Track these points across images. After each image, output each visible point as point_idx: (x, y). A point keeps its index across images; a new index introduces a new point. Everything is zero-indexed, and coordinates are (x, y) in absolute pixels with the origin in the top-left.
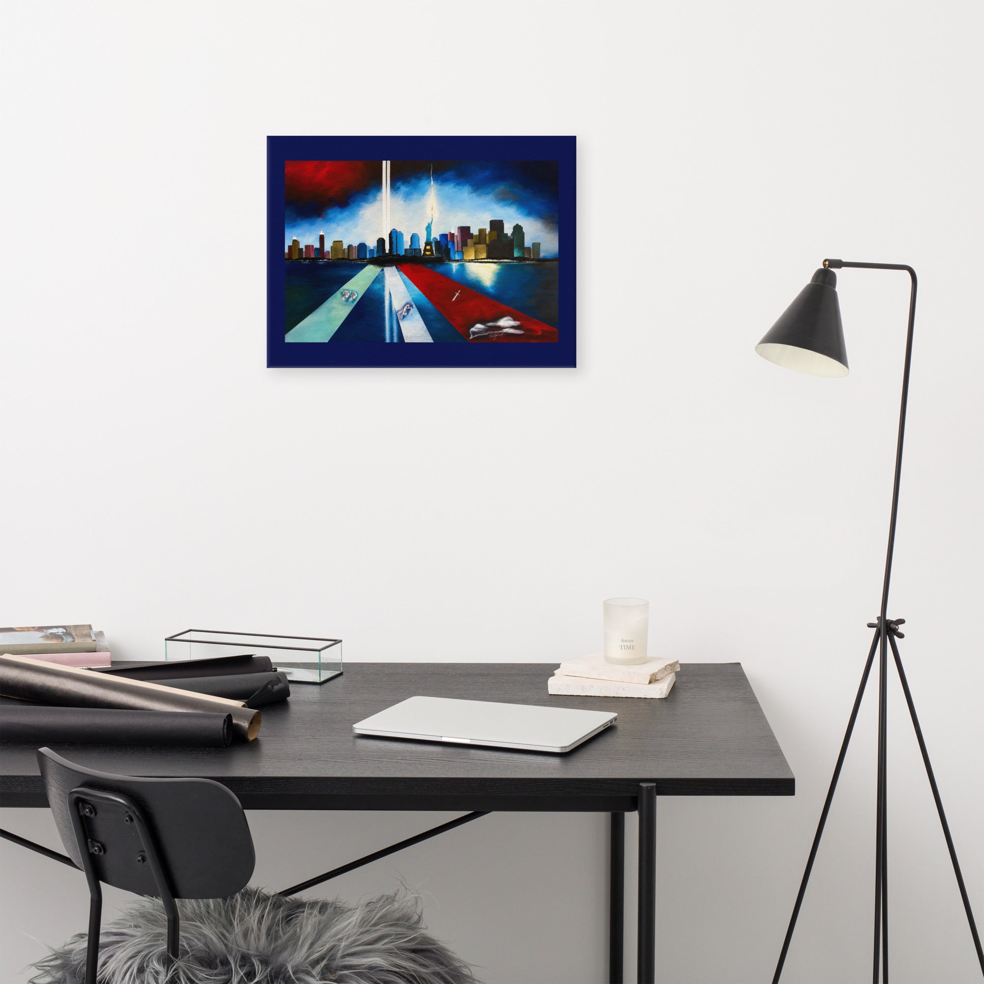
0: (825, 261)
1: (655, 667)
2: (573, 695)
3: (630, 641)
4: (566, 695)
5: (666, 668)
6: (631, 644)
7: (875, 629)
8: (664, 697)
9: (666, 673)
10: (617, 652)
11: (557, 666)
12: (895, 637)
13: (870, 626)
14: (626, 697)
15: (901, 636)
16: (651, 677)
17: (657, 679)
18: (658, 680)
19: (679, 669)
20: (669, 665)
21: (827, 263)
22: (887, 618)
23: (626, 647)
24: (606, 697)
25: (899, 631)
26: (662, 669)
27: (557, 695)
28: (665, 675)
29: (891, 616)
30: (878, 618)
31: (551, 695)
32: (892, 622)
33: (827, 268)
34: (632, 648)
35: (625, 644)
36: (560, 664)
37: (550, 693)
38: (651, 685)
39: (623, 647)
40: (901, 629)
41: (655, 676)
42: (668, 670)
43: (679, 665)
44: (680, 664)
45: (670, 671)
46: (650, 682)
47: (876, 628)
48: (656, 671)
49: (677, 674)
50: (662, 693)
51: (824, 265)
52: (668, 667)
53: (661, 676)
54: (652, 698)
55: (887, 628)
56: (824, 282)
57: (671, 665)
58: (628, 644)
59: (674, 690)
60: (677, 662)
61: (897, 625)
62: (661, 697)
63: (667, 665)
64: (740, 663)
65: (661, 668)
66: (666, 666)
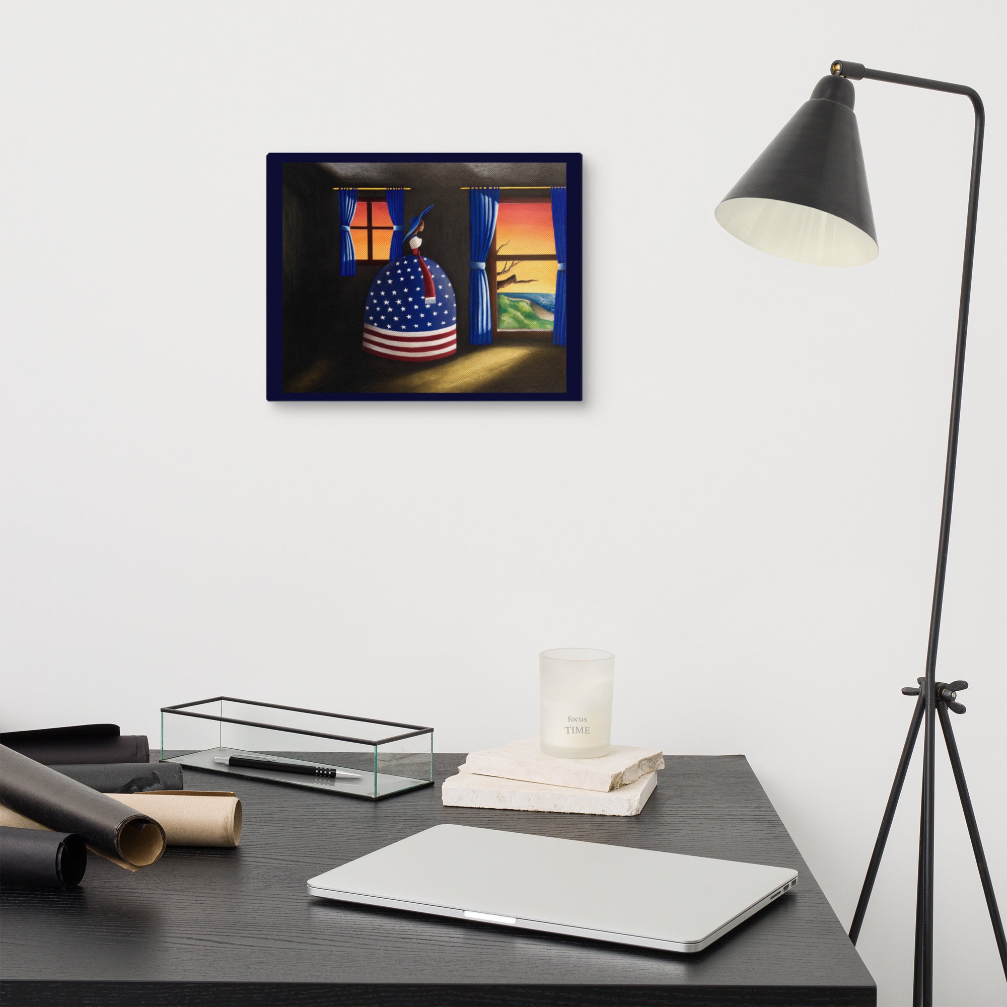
0: (835, 64)
1: (620, 764)
2: (483, 808)
3: (582, 720)
4: (471, 808)
5: (640, 764)
6: (584, 724)
7: (915, 698)
8: (633, 814)
9: (640, 773)
10: (561, 738)
11: (461, 759)
12: (950, 711)
13: (907, 692)
14: (570, 813)
15: (960, 710)
16: (614, 780)
17: (624, 783)
18: (626, 785)
19: (662, 767)
20: (645, 759)
21: (838, 67)
22: (937, 680)
23: (575, 729)
24: (538, 812)
25: (956, 701)
26: (634, 766)
27: (457, 807)
28: (640, 775)
29: (943, 676)
30: (920, 681)
31: (446, 806)
32: (945, 686)
33: (838, 75)
34: (585, 730)
35: (574, 724)
36: (467, 754)
37: (444, 804)
38: (612, 794)
39: (571, 730)
40: (960, 697)
41: (622, 777)
42: (644, 767)
43: (662, 760)
44: (664, 757)
45: (648, 770)
46: (612, 789)
47: (917, 697)
48: (623, 770)
49: (660, 774)
50: (630, 807)
51: (833, 71)
52: (643, 762)
53: (632, 778)
54: (614, 816)
55: (936, 696)
56: (833, 97)
57: (649, 760)
58: (580, 725)
59: (653, 802)
60: (659, 755)
61: (954, 691)
62: (629, 815)
63: (642, 760)
64: (744, 756)
65: (631, 765)
66: (640, 762)
